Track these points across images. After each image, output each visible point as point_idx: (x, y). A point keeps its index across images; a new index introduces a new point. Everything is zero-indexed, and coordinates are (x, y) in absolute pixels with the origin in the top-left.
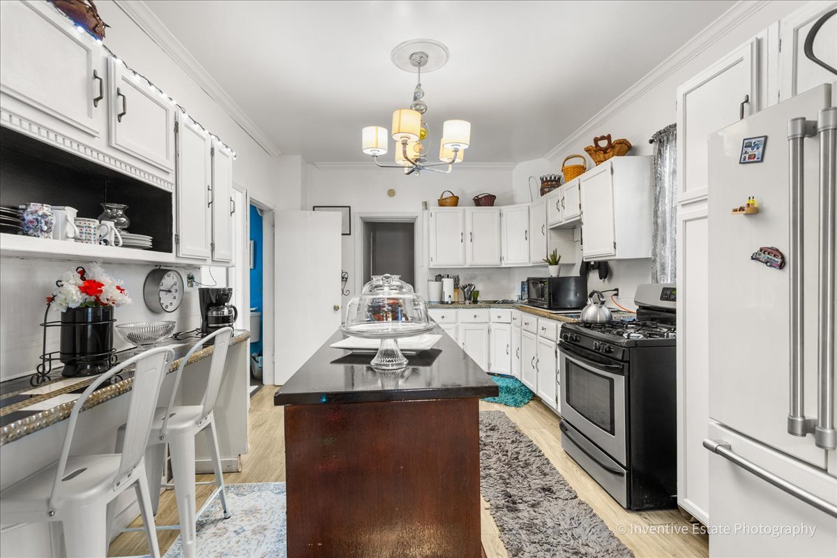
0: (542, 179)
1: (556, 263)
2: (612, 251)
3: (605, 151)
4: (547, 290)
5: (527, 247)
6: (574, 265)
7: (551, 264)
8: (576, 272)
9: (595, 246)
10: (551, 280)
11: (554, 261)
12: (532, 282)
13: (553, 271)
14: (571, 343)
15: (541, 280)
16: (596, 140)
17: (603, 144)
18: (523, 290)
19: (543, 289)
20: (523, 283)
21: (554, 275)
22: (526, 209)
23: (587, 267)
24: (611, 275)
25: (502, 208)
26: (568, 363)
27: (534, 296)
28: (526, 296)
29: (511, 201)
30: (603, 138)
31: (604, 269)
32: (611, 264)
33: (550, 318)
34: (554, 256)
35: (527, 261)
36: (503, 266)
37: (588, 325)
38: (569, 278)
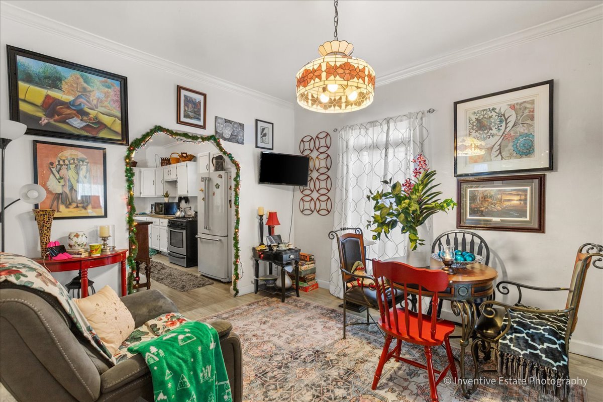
0: (162, 158)
1: (168, 197)
2: (187, 194)
3: (185, 157)
4: (163, 209)
5: (154, 188)
6: (176, 197)
7: (165, 197)
8: (176, 200)
9: (182, 191)
10: (165, 203)
11: (167, 196)
12: (157, 205)
13: (166, 200)
14: (172, 225)
15: (161, 204)
16: (182, 153)
17: (185, 155)
18: (152, 208)
19: (162, 208)
20: (152, 205)
21: (167, 202)
22: (154, 171)
23: (180, 199)
24: (189, 202)
25: (141, 168)
26: (171, 231)
27: (158, 210)
28: (154, 211)
29: (145, 165)
30: (184, 153)
31: (187, 199)
32: (189, 198)
33: (165, 218)
34: (167, 194)
35: (154, 195)
36: (142, 196)
37: (177, 218)
38: (173, 203)
